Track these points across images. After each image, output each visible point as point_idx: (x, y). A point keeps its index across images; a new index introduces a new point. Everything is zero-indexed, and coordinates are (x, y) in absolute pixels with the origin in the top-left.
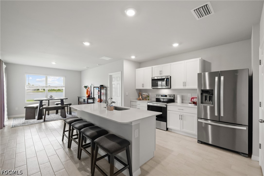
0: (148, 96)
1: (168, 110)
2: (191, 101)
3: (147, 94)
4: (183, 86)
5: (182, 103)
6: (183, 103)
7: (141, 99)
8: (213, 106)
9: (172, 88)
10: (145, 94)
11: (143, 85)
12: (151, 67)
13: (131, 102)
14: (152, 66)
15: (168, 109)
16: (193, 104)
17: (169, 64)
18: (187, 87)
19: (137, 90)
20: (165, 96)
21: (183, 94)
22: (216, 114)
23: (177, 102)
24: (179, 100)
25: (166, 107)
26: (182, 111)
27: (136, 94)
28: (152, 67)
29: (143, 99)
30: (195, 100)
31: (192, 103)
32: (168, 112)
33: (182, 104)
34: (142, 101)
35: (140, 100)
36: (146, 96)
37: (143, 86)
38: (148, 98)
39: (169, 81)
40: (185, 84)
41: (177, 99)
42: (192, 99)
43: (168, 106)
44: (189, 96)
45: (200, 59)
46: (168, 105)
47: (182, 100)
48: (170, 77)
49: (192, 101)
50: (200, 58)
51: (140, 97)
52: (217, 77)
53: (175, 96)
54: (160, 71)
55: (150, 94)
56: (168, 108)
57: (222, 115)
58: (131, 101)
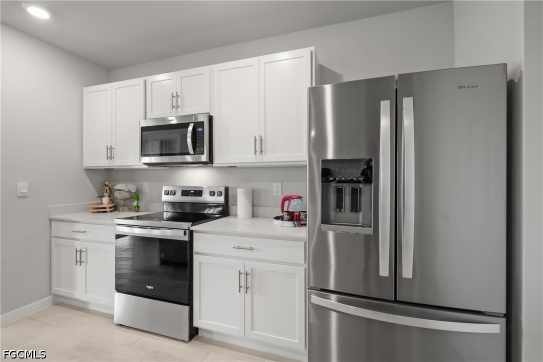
0: (136, 195)
1: (198, 253)
2: (283, 211)
3: (132, 188)
4: (255, 152)
5: (253, 216)
6: (257, 217)
7: (108, 210)
8: (369, 231)
9: (218, 160)
10: (123, 188)
11: (110, 152)
12: (140, 81)
13: (53, 223)
14: (145, 78)
15: (197, 247)
16: (289, 220)
17: (205, 69)
18: (270, 158)
19: (90, 171)
20: (196, 195)
21: (257, 185)
22: (384, 270)
23: (236, 216)
24: (241, 206)
25: (186, 238)
26: (247, 254)
27: (89, 189)
28: (145, 82)
29: (115, 208)
30: (294, 206)
31: (286, 217)
32: (196, 259)
33: (251, 220)
34: (108, 214)
35: (101, 210)
36: (128, 195)
37: (110, 157)
38: (135, 204)
39: (203, 132)
40: (260, 145)
41: (235, 204)
42: (287, 202)
43: (195, 234)
44: (276, 190)
45: (312, 52)
46: (196, 232)
47: (253, 206)
48: (211, 119)
49: (285, 209)
50: (313, 48)
51: (106, 200)
52: (388, 102)
53: (230, 193)
54: (174, 95)
55: (146, 186)
56: (198, 245)
57: (407, 272)
58: (51, 220)
